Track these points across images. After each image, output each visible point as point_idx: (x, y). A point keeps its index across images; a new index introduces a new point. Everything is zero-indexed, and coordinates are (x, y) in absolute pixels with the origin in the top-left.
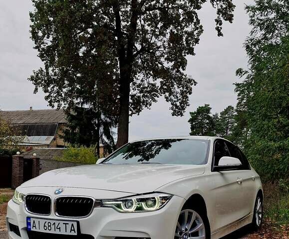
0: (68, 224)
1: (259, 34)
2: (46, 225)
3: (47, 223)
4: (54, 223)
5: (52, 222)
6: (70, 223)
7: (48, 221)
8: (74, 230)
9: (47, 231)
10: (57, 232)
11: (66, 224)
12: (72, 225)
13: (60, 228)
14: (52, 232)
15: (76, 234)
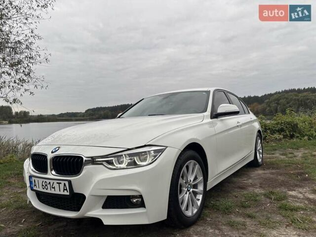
0: (61, 183)
2: (44, 184)
3: (44, 182)
4: (50, 183)
5: (48, 181)
6: (63, 183)
7: (45, 180)
8: (66, 190)
9: (45, 191)
10: (53, 191)
11: (59, 183)
12: (65, 185)
13: (54, 188)
14: (49, 191)
15: (68, 194)
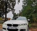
1: (24, 5)
